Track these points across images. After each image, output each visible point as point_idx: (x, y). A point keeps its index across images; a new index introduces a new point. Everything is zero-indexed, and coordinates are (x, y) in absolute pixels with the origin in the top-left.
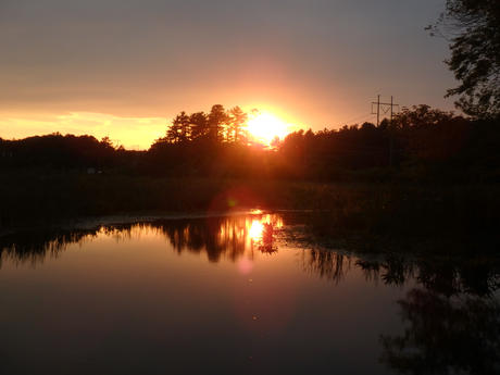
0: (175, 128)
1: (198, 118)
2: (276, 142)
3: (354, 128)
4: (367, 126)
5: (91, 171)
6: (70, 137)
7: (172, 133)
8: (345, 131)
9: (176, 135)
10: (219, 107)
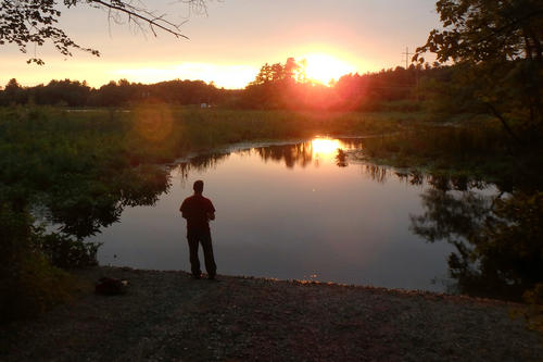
0: (261, 75)
1: (277, 68)
2: (332, 83)
3: (390, 71)
4: (399, 69)
5: (204, 105)
6: (187, 82)
7: (260, 78)
8: (383, 74)
9: (262, 79)
10: (291, 59)
